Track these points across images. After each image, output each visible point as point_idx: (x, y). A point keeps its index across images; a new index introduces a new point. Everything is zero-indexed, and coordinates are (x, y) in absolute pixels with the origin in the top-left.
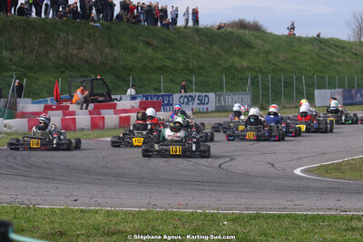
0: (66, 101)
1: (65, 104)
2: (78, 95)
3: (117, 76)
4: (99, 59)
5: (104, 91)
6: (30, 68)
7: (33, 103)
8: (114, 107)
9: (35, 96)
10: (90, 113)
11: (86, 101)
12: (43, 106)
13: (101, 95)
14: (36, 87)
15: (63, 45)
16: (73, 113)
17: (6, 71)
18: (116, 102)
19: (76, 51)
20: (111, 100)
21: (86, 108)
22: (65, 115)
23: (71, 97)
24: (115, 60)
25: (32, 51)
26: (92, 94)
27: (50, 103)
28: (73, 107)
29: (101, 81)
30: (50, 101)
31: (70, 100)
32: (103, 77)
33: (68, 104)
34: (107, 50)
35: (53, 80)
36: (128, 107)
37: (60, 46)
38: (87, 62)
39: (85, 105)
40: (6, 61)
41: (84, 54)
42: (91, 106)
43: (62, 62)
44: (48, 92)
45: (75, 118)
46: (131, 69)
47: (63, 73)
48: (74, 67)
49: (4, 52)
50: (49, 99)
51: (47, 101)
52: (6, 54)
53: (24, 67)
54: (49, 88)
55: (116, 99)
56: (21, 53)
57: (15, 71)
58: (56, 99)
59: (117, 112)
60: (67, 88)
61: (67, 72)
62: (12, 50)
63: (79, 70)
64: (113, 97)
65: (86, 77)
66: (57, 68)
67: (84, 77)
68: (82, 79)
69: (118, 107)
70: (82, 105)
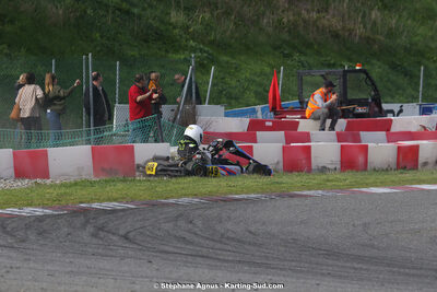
0: (293, 112)
1: (289, 117)
2: (317, 101)
3: (394, 67)
4: (359, 30)
5: (367, 95)
6: (222, 46)
7: (227, 115)
8: (386, 126)
9: (228, 99)
10: (340, 138)
11: (333, 114)
12: (246, 121)
13: (362, 103)
14: (234, 83)
16: (306, 137)
17: (176, 51)
18: (390, 116)
19: (314, 15)
20: (382, 113)
21: (332, 128)
22: (289, 139)
23: (303, 104)
24: (391, 34)
25: (227, 13)
26: (343, 100)
27: (260, 116)
28: (305, 125)
29: (363, 76)
30: (261, 111)
31: (301, 109)
32: (367, 67)
33: (296, 118)
34: (375, 14)
35: (267, 70)
36: (414, 128)
37: (283, 3)
38: (336, 36)
39: (329, 121)
40: (177, 31)
41: (331, 20)
42: (342, 123)
43: (285, 36)
44: (256, 93)
45: (310, 147)
46: (421, 54)
47: (287, 56)
48: (310, 46)
49: (173, 14)
50: (258, 107)
51: (254, 111)
52: (176, 17)
53: (212, 43)
54: (260, 85)
55: (392, 112)
56: (207, 16)
57: (194, 50)
58: (273, 109)
59: (392, 138)
60: (295, 88)
61: (296, 56)
62: (189, 10)
63: (318, 53)
64: (385, 107)
65: (334, 65)
66: (276, 48)
67: (329, 66)
68: (325, 71)
69: (395, 128)
70: (324, 122)
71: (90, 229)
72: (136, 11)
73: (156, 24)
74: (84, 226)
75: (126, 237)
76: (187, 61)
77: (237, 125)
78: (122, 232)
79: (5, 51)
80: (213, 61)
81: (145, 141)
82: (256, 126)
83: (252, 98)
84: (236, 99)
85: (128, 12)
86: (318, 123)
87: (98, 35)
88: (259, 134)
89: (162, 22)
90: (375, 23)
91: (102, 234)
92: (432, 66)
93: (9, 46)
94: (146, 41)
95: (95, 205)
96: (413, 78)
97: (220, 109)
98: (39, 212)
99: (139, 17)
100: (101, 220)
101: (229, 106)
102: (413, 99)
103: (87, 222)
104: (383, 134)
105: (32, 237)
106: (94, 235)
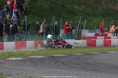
0: (106, 31)
1: (105, 33)
2: (113, 29)
6: (88, 14)
7: (89, 32)
9: (90, 28)
11: (116, 32)
12: (94, 34)
14: (91, 24)
15: (106, 3)
16: (110, 38)
17: (76, 16)
19: (112, 7)
21: (116, 35)
22: (105, 38)
23: (109, 29)
25: (89, 6)
27: (98, 32)
28: (109, 35)
31: (108, 31)
33: (107, 33)
35: (100, 21)
37: (104, 3)
39: (116, 34)
40: (76, 11)
41: (116, 8)
43: (104, 12)
44: (97, 27)
45: (111, 40)
47: (105, 17)
48: (111, 14)
49: (75, 6)
50: (97, 30)
51: (96, 31)
52: (76, 7)
53: (85, 14)
54: (98, 24)
56: (84, 7)
57: (81, 16)
58: (101, 31)
60: (107, 25)
61: (107, 17)
62: (79, 5)
63: (113, 16)
66: (102, 15)
67: (116, 19)
68: (115, 21)
70: (114, 34)
71: (54, 61)
72: (66, 6)
73: (71, 9)
74: (52, 61)
75: (63, 63)
76: (79, 19)
77: (92, 35)
78: (62, 62)
79: (32, 16)
80: (86, 18)
81: (68, 39)
82: (97, 35)
84: (92, 28)
85: (64, 6)
86: (113, 34)
87: (56, 12)
88: (97, 37)
89: (72, 8)
91: (57, 63)
93: (34, 15)
94: (68, 13)
95: (55, 55)
97: (88, 31)
98: (41, 57)
99: (67, 7)
100: (57, 59)
101: (90, 30)
103: (53, 59)
105: (39, 63)
106: (55, 63)
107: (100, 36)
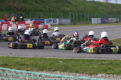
1: (8, 22)
2: (13, 19)
3: (26, 13)
4: (20, 7)
8: (25, 23)
10: (17, 25)
11: (15, 21)
12: (1, 22)
15: (8, 2)
16: (11, 25)
18: (25, 21)
19: (12, 4)
20: (24, 21)
21: (15, 23)
22: (8, 25)
23: (10, 19)
24: (25, 7)
26: (17, 18)
28: (11, 23)
31: (10, 20)
32: (21, 13)
33: (9, 22)
34: (23, 4)
35: (4, 14)
36: (29, 23)
37: (7, 2)
38: (16, 8)
39: (15, 22)
41: (15, 5)
43: (7, 8)
44: (3, 18)
46: (30, 11)
47: (8, 11)
48: (12, 10)
51: (2, 21)
54: (3, 16)
55: (26, 20)
58: (5, 20)
59: (26, 25)
60: (9, 17)
61: (9, 11)
63: (13, 11)
64: (24, 20)
65: (16, 13)
66: (6, 10)
68: (14, 14)
69: (26, 23)
82: (2, 23)
83: (2, 19)
86: (13, 22)
88: (3, 24)
90: (22, 6)
92: (32, 13)
96: (29, 15)
102: (29, 18)
104: (24, 24)
107: (5, 24)
